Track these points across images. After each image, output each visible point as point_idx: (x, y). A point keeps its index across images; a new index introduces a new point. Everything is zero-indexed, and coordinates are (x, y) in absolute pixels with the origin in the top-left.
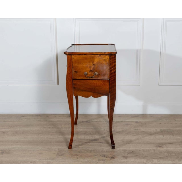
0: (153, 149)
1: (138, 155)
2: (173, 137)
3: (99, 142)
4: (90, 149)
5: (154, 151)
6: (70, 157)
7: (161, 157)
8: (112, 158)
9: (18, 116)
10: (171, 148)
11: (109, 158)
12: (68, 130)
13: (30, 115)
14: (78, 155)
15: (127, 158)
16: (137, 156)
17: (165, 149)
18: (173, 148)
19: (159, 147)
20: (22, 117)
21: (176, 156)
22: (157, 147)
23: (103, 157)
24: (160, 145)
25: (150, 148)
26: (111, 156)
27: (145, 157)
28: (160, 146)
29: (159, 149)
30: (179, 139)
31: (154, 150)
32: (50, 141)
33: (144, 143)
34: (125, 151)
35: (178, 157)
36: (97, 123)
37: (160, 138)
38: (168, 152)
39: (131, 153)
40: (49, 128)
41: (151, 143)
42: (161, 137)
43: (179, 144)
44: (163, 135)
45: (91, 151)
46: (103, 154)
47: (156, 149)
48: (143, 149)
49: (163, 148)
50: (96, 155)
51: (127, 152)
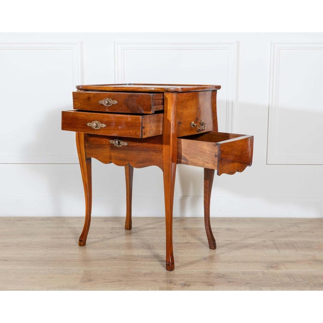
0: (262, 270)
1: (233, 280)
2: (297, 252)
4: (144, 271)
5: (264, 274)
7: (276, 283)
8: (185, 285)
10: (294, 270)
11: (180, 284)
14: (120, 281)
15: (212, 285)
16: (232, 282)
18: (298, 270)
19: (272, 267)
21: (304, 283)
22: (268, 267)
23: (167, 283)
24: (274, 265)
25: (256, 270)
26: (183, 282)
27: (247, 283)
28: (274, 266)
29: (272, 270)
30: (308, 255)
34: (209, 274)
35: (308, 284)
37: (273, 254)
38: (289, 276)
39: (221, 277)
41: (256, 262)
42: (275, 252)
43: (309, 264)
44: (277, 248)
45: (145, 275)
46: (168, 279)
47: (266, 271)
48: (242, 270)
49: (278, 269)
50: (154, 281)
51: (213, 275)
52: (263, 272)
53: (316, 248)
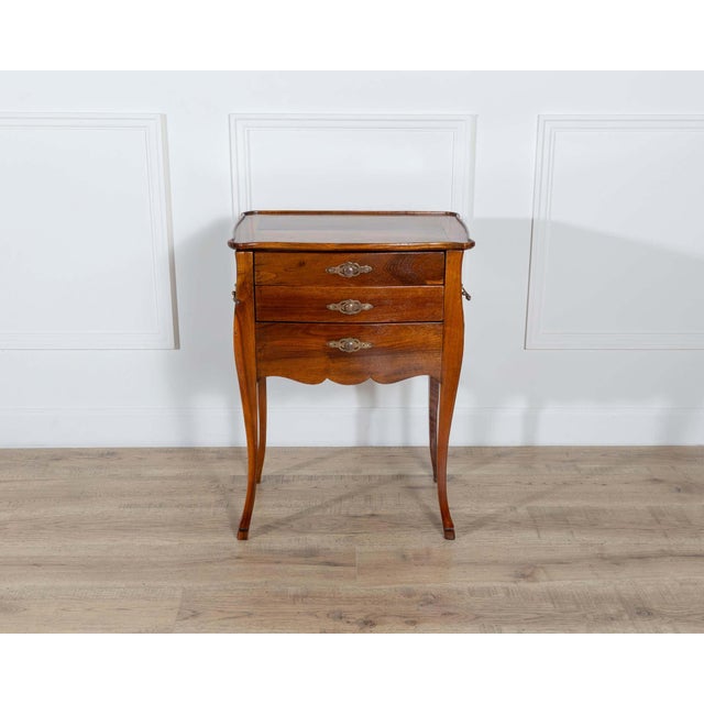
0: (505, 585)
1: (451, 610)
2: (571, 537)
3: (321, 559)
4: (292, 590)
5: (508, 594)
6: (225, 622)
7: (529, 616)
8: (366, 623)
9: (37, 458)
10: (564, 582)
11: (356, 623)
12: (214, 514)
13: (81, 454)
14: (249, 615)
15: (416, 622)
16: (450, 614)
17: (541, 583)
18: (569, 582)
19: (523, 576)
20: (56, 463)
21: (577, 614)
22: (516, 576)
23: (334, 619)
24: (526, 571)
25: (495, 584)
26: (361, 616)
27: (477, 617)
28: (528, 572)
29: (523, 584)
30: (592, 545)
31: (508, 592)
32: (154, 559)
33: (476, 564)
34: (409, 594)
35: (584, 616)
36: (314, 483)
37: (527, 544)
38: (554, 597)
39: (431, 602)
40: (150, 505)
41: (496, 563)
43: (591, 566)
44: (537, 528)
45: (295, 598)
46: (336, 608)
47: (513, 585)
48: (470, 584)
49: (535, 580)
50: (311, 614)
51: (418, 598)
52: (507, 588)
53: (607, 525)
